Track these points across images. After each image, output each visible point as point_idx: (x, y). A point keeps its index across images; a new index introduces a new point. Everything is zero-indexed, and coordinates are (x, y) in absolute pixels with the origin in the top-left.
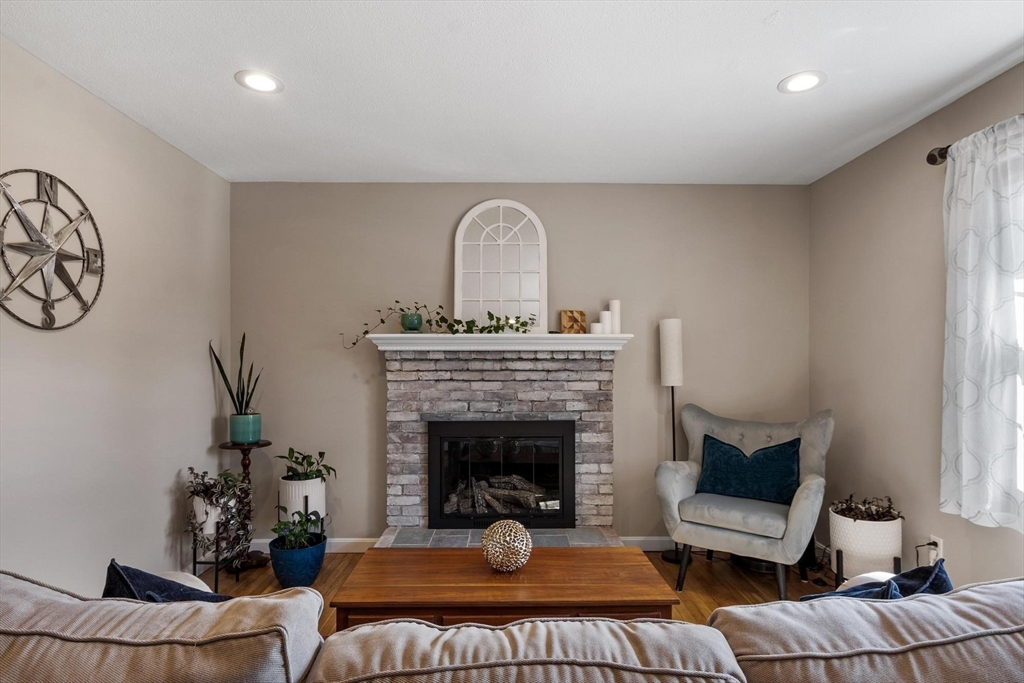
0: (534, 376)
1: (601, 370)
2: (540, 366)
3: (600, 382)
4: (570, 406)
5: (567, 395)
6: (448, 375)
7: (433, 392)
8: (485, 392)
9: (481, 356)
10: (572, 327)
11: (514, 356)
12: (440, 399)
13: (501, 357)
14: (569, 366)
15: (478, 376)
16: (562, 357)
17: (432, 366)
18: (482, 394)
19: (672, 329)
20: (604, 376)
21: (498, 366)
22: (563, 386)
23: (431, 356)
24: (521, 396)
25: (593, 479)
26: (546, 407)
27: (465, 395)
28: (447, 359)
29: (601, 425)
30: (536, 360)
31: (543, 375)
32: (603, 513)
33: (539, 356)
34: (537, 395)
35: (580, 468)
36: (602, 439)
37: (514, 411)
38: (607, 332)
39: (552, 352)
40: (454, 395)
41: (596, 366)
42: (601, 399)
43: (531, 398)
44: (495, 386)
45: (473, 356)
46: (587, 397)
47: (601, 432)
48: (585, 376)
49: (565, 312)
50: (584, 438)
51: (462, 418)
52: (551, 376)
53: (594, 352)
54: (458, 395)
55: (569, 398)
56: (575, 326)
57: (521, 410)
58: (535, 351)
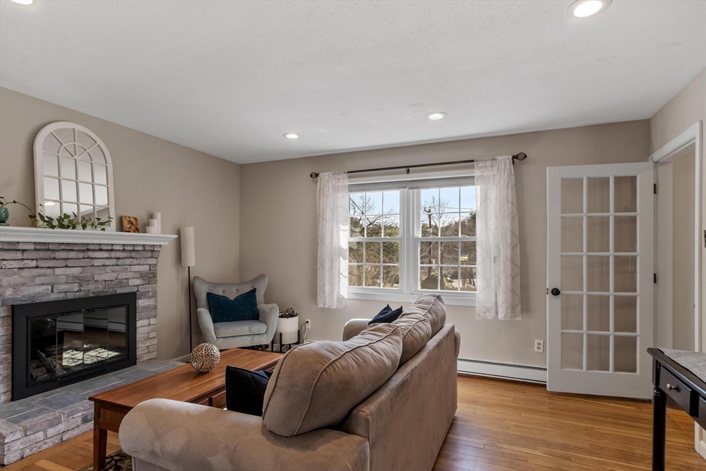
0: (108, 262)
1: (152, 257)
2: (113, 255)
3: (150, 265)
4: (132, 282)
5: (130, 275)
6: (34, 263)
7: (16, 279)
8: (67, 276)
9: (69, 247)
10: (130, 228)
11: (97, 248)
12: (23, 285)
13: (86, 248)
14: (133, 254)
15: (62, 263)
16: (131, 248)
17: (19, 255)
18: (64, 277)
20: (152, 261)
21: (81, 255)
22: (126, 269)
23: (21, 247)
24: (96, 278)
25: (145, 329)
26: (116, 285)
27: (49, 279)
28: (36, 250)
29: (151, 294)
30: (110, 250)
31: (114, 261)
32: (151, 350)
33: (115, 248)
34: (109, 276)
35: (139, 324)
36: (150, 302)
37: (91, 289)
38: (158, 234)
39: (124, 245)
40: (38, 281)
41: (149, 254)
42: (150, 277)
43: (104, 278)
44: (76, 271)
45: (63, 247)
46: (142, 275)
47: (150, 298)
48: (142, 261)
49: (125, 217)
50: (141, 303)
51: (45, 299)
52: (120, 262)
53: (150, 246)
54: (42, 280)
55: (130, 277)
56: (132, 228)
57: (97, 288)
58: (100, 244)
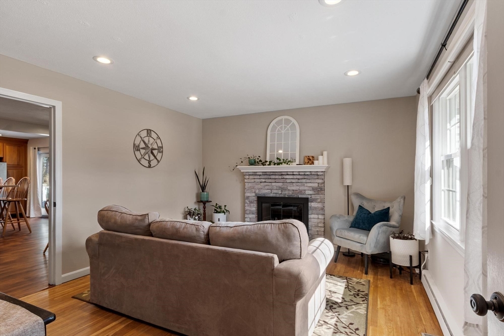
0: (293, 181)
1: (318, 179)
2: (295, 177)
3: (318, 183)
4: (307, 192)
5: (306, 188)
6: (264, 180)
7: (259, 186)
8: (277, 186)
9: (274, 173)
10: (308, 162)
11: (286, 173)
12: (261, 189)
13: (281, 174)
14: (306, 177)
15: (273, 181)
16: (303, 173)
17: (258, 177)
18: (275, 187)
19: (347, 162)
20: (320, 181)
21: (280, 177)
22: (304, 185)
23: (258, 174)
24: (289, 188)
25: (316, 220)
26: (298, 193)
27: (270, 187)
28: (263, 175)
29: (319, 200)
30: (294, 175)
31: (296, 180)
32: (320, 234)
33: (294, 173)
34: (294, 187)
35: (310, 216)
36: (319, 205)
37: (287, 194)
38: (321, 164)
39: (299, 172)
40: (267, 187)
41: (316, 177)
42: (320, 190)
43: (292, 189)
44: (280, 184)
45: (272, 173)
46: (313, 189)
47: (319, 202)
48: (313, 181)
49: (306, 156)
50: (312, 205)
51: (269, 196)
52: (300, 181)
53: (315, 172)
55: (306, 189)
56: (310, 162)
57: (289, 193)
58: (293, 172)
